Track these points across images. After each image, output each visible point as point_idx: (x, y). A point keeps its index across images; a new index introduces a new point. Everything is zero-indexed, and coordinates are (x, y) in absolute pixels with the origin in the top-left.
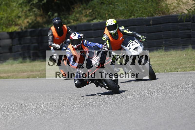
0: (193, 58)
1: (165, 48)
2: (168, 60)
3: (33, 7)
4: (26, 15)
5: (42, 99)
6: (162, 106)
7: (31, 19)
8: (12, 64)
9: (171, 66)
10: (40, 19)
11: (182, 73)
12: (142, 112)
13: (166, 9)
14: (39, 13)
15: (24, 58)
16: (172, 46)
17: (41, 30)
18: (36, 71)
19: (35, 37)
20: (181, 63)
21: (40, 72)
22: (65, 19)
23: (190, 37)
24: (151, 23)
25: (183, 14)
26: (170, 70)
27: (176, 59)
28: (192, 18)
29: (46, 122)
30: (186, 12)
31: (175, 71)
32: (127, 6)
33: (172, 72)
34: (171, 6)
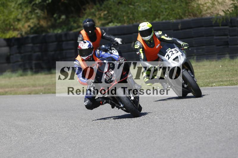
0: (230, 70)
1: (197, 58)
2: (201, 73)
3: (36, 8)
4: (27, 17)
5: (47, 120)
6: (193, 128)
7: (32, 23)
8: (10, 78)
9: (204, 80)
10: (44, 22)
11: (217, 88)
12: (168, 135)
13: (197, 10)
14: (42, 15)
15: (25, 70)
16: (205, 55)
17: (45, 36)
18: (40, 86)
19: (38, 45)
20: (216, 76)
21: (44, 87)
22: (75, 22)
23: (227, 44)
24: (180, 27)
25: (218, 17)
26: (202, 85)
27: (211, 71)
28: (230, 21)
29: (51, 148)
30: (222, 14)
31: (209, 86)
32: (151, 7)
33: (206, 87)
34: (204, 7)
